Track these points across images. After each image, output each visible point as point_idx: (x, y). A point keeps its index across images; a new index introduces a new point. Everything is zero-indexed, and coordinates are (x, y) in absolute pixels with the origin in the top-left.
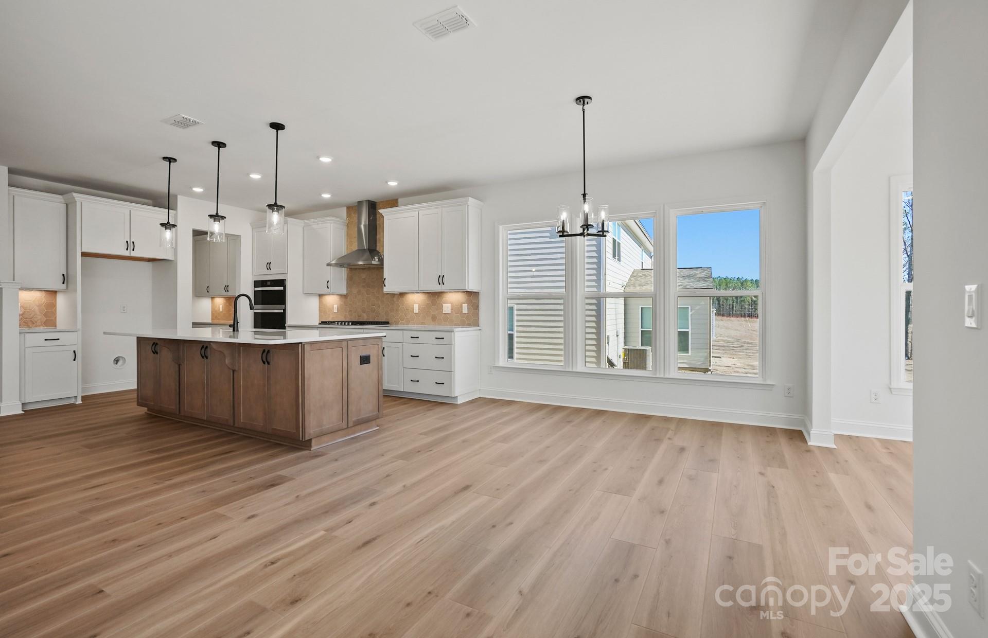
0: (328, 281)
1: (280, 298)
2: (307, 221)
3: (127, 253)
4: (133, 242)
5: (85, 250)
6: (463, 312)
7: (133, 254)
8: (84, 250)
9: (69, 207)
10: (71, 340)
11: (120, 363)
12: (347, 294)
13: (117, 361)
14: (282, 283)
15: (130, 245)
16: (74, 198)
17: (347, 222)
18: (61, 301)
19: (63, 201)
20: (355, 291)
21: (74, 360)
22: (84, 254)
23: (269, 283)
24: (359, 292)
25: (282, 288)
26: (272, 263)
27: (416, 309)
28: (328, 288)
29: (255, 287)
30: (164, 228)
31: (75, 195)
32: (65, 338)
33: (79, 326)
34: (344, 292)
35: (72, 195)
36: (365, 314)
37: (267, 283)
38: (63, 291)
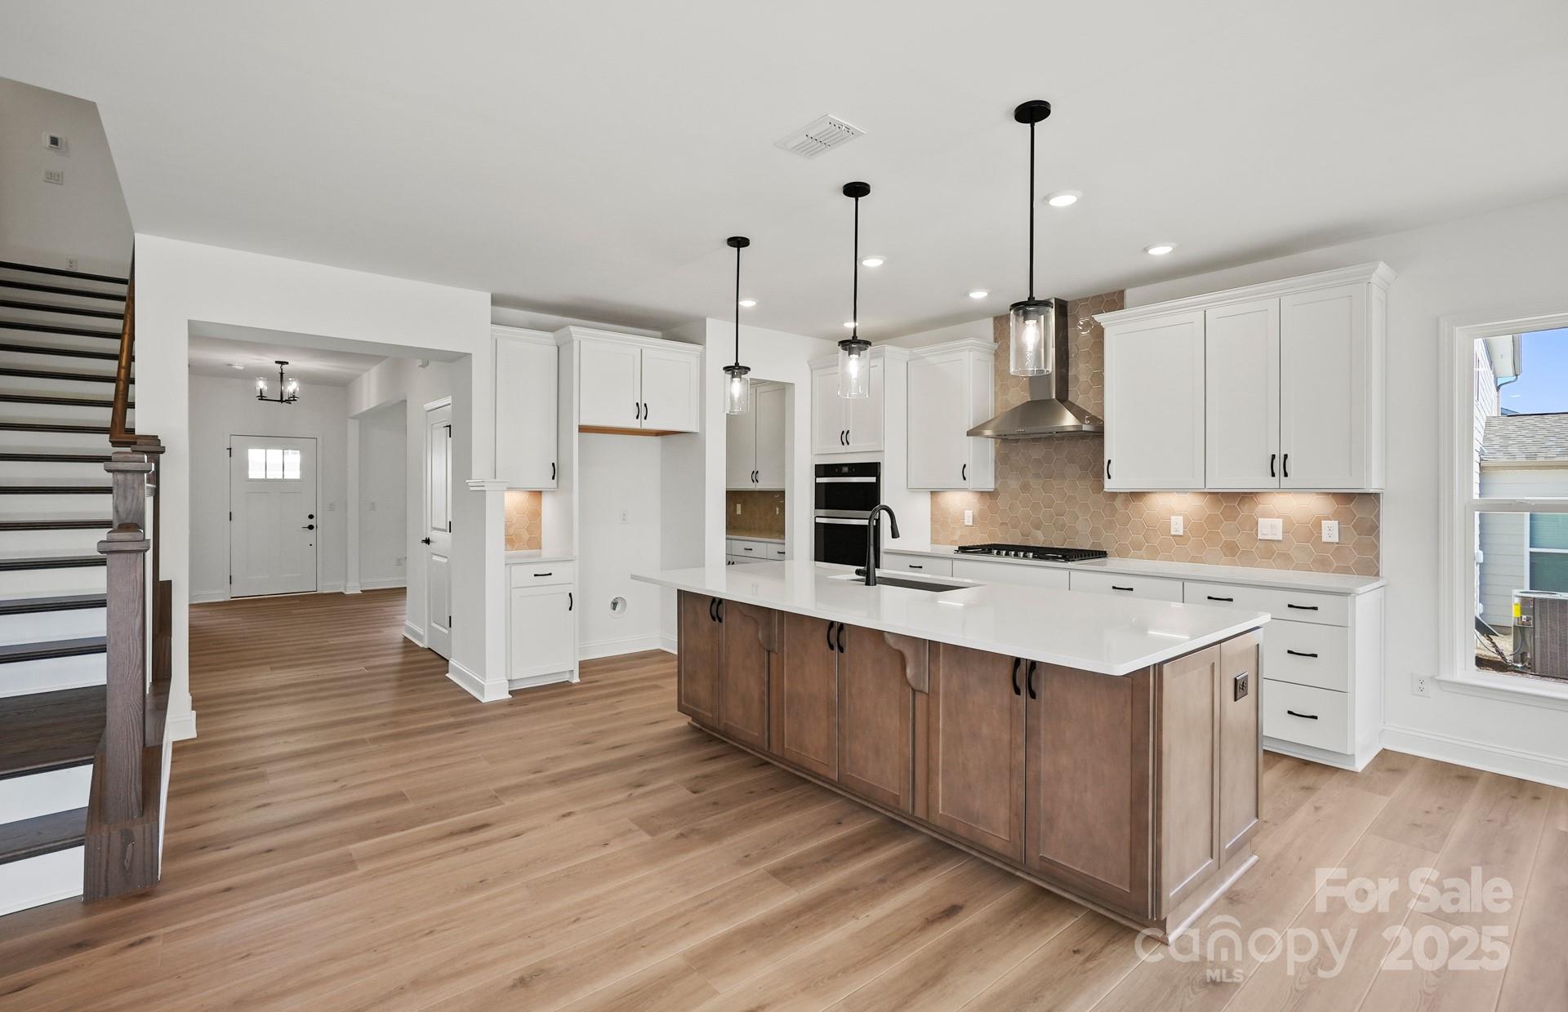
0: (965, 466)
1: (868, 498)
2: (915, 351)
3: (635, 424)
4: (645, 405)
5: (585, 422)
6: (1325, 539)
7: (647, 425)
8: (582, 423)
9: (562, 352)
10: (565, 575)
11: (618, 607)
12: (996, 489)
13: (615, 605)
14: (873, 469)
15: (642, 410)
16: (570, 334)
17: (996, 346)
18: (549, 507)
19: (554, 342)
20: (1014, 484)
21: (570, 609)
22: (583, 429)
23: (846, 469)
24: (1025, 487)
25: (873, 480)
26: (850, 432)
27: (1177, 526)
28: (965, 479)
29: (817, 475)
30: (730, 376)
31: (572, 329)
32: (559, 571)
33: (576, 553)
34: (990, 485)
35: (569, 330)
36: (1038, 531)
37: (841, 470)
38: (552, 492)
